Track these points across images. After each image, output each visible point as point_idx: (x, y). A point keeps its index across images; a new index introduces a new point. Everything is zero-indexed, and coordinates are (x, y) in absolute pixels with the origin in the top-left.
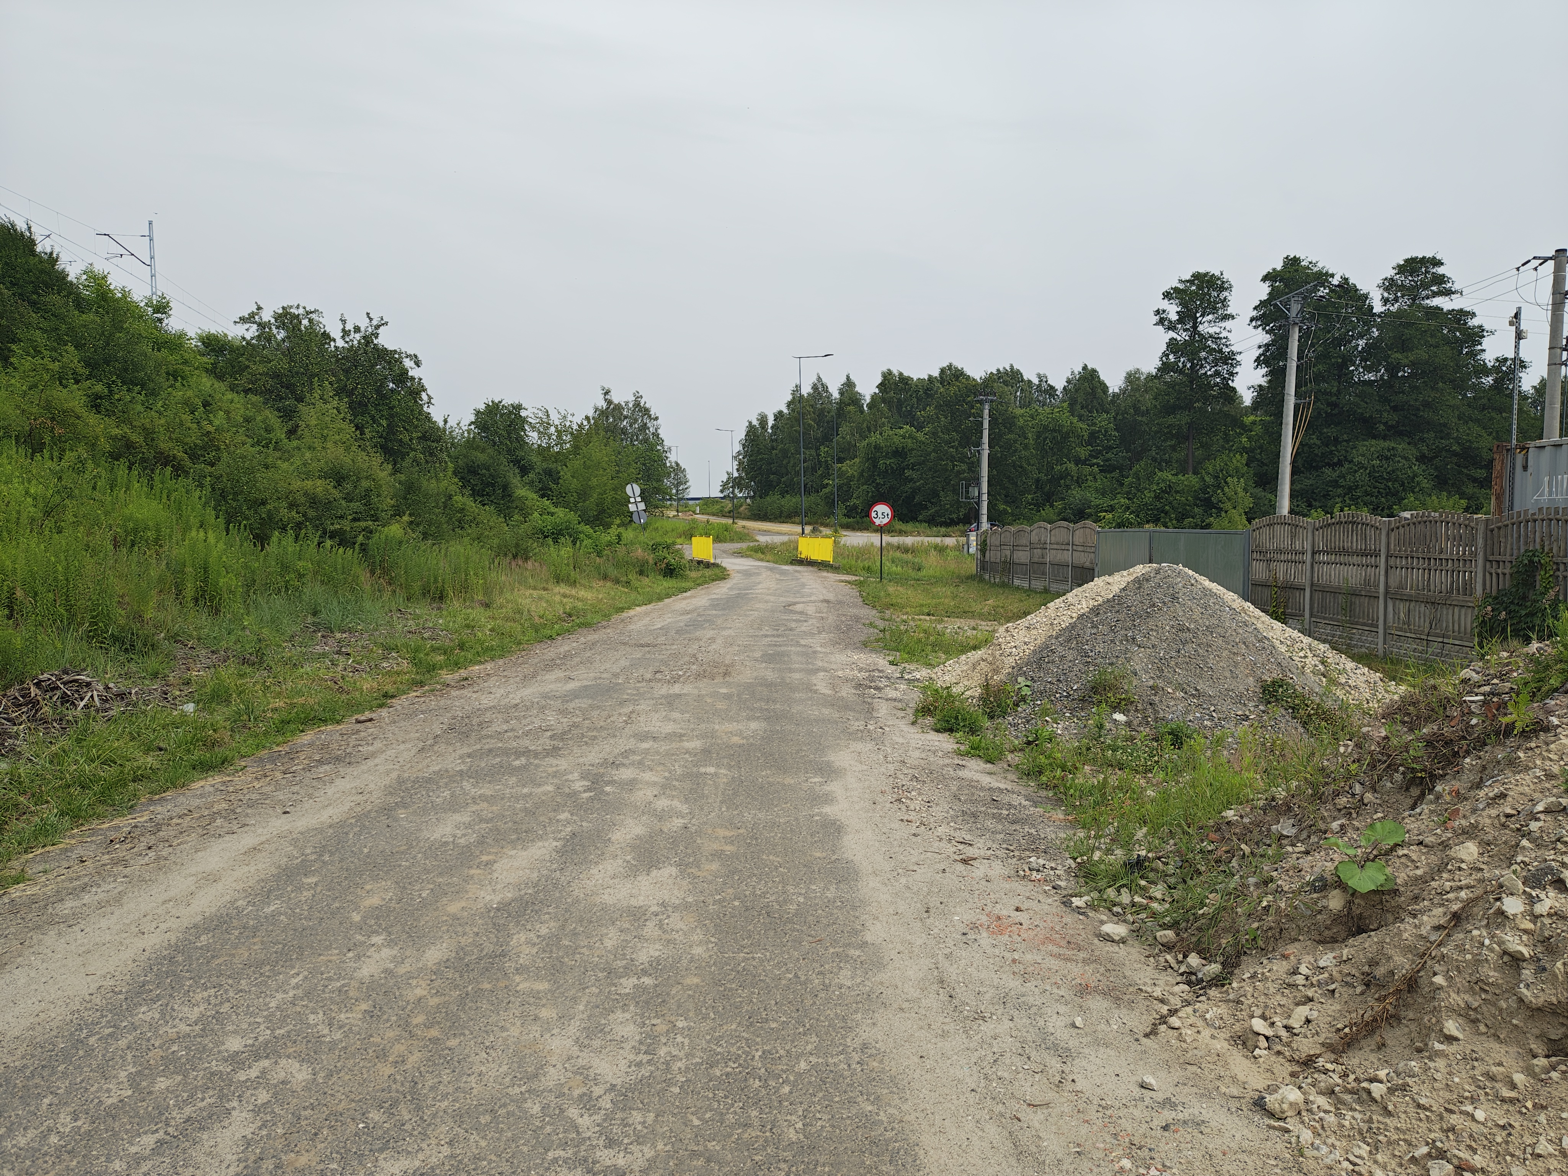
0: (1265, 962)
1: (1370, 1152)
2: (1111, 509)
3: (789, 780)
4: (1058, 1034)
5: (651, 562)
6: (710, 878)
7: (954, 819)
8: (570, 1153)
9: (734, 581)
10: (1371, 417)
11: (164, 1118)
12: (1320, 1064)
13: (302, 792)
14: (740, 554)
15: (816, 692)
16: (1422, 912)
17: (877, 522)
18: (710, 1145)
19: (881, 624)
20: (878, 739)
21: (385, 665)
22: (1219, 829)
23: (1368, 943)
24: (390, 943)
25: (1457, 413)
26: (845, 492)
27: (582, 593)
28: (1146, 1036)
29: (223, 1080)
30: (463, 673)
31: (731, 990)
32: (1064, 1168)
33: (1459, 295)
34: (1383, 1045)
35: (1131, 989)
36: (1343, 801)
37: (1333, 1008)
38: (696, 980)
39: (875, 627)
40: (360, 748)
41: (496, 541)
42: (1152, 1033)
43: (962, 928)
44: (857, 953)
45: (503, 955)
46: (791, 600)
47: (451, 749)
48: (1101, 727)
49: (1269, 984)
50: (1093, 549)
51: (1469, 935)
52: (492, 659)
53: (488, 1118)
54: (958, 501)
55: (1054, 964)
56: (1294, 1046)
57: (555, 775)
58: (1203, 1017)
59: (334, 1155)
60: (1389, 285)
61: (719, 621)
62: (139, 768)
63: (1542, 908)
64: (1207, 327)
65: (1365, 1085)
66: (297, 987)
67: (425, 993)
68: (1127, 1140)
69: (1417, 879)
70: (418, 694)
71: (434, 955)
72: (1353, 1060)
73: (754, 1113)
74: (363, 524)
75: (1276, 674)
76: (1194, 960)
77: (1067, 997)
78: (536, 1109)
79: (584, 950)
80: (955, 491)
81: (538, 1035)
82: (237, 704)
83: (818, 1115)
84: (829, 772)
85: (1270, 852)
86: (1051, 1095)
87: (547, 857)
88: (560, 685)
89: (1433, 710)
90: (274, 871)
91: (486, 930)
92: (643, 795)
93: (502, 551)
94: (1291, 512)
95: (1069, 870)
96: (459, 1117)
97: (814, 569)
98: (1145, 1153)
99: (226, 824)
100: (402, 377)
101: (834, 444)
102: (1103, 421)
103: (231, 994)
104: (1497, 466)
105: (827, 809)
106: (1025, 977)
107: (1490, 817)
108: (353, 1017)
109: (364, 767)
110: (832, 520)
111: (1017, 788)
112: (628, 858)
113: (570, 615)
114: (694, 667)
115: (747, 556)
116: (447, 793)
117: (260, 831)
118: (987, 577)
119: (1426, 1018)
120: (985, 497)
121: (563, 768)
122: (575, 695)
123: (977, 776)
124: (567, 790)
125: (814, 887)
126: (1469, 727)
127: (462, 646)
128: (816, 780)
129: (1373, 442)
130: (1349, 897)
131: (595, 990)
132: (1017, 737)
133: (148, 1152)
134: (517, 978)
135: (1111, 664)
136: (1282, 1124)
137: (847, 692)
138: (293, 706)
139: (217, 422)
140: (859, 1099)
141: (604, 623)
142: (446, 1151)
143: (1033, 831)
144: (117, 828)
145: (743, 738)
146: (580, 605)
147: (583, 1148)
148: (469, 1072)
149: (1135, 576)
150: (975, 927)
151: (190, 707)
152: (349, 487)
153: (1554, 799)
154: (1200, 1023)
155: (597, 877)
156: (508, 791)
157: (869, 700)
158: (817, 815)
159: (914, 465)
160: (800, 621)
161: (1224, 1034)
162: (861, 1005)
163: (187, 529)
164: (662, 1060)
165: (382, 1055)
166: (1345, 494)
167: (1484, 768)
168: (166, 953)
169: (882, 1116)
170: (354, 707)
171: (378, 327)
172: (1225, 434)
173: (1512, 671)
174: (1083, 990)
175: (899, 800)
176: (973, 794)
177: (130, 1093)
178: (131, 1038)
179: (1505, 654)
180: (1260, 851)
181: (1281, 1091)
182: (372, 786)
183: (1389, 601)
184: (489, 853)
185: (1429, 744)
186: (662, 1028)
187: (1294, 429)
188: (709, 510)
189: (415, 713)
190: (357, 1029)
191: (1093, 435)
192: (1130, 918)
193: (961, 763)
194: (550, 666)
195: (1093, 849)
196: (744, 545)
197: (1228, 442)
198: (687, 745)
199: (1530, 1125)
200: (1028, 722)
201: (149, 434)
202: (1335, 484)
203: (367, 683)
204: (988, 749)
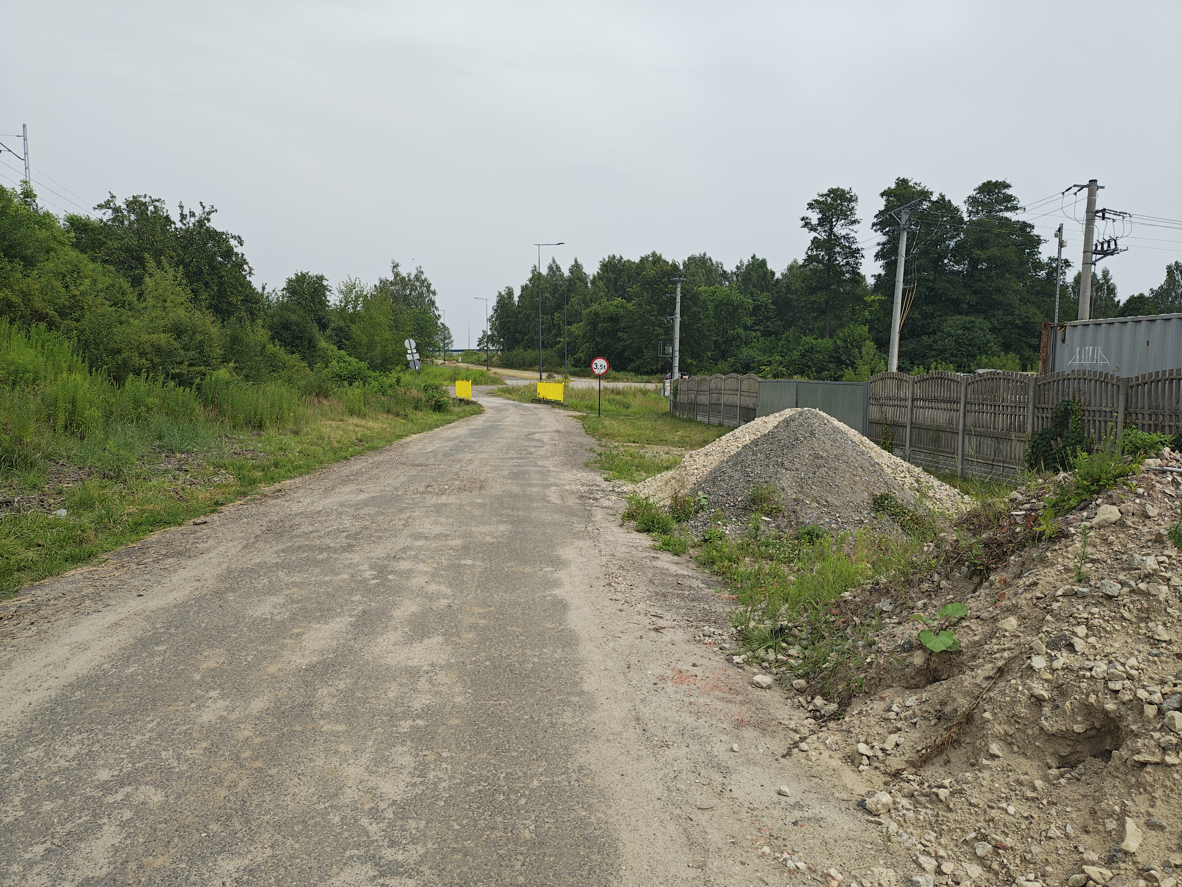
0: (869, 702)
1: (936, 837)
2: (770, 364)
3: (528, 570)
4: (721, 756)
5: (424, 399)
6: (468, 644)
7: (650, 598)
8: (362, 852)
9: (488, 415)
10: (958, 298)
11: (50, 832)
12: (905, 776)
13: (153, 579)
14: (492, 394)
15: (549, 502)
16: (978, 667)
17: (597, 372)
18: (466, 844)
19: (599, 450)
20: (594, 538)
21: (216, 479)
22: (839, 606)
23: (939, 689)
24: (223, 697)
25: (1019, 296)
26: (572, 348)
27: (370, 424)
28: (784, 756)
29: (96, 803)
30: (277, 486)
31: (482, 728)
32: (723, 854)
33: (1022, 211)
34: (948, 761)
35: (774, 723)
36: (925, 586)
37: (914, 735)
38: (457, 722)
39: (594, 452)
40: (198, 545)
41: (303, 382)
42: (788, 754)
43: (654, 680)
44: (577, 699)
45: (311, 704)
46: (531, 430)
47: (268, 546)
48: (757, 529)
49: (871, 719)
50: (755, 395)
51: (1008, 683)
52: (300, 475)
53: (300, 827)
54: (657, 356)
55: (719, 704)
56: (887, 763)
57: (350, 566)
58: (824, 742)
59: (183, 857)
60: (972, 201)
61: (476, 447)
62: (22, 560)
63: (1058, 664)
64: (840, 229)
65: (934, 790)
66: (151, 730)
67: (251, 734)
68: (768, 833)
69: (975, 643)
70: (242, 502)
71: (257, 705)
72: (928, 772)
73: (500, 819)
74: (197, 369)
75: (884, 490)
76: (819, 701)
77: (728, 729)
78: (337, 819)
79: (373, 700)
80: (655, 349)
81: (337, 764)
82: (99, 510)
83: (546, 820)
84: (558, 563)
85: (874, 622)
86: (715, 801)
87: (344, 630)
88: (353, 496)
89: (990, 521)
90: (132, 641)
91: (297, 685)
92: (418, 581)
93: (307, 391)
94: (899, 368)
95: (731, 636)
96: (278, 827)
97: (549, 406)
98: (780, 842)
99: (93, 605)
100: (229, 253)
101: (565, 311)
102: (765, 297)
103: (100, 736)
104: (1044, 339)
105: (556, 592)
106: (698, 715)
107: (1026, 599)
108: (196, 753)
109: (201, 560)
110: (563, 369)
111: (696, 575)
112: (406, 630)
113: (361, 441)
114: (457, 482)
115: (498, 396)
116: (266, 581)
117: (119, 610)
118: (678, 414)
119: (978, 742)
120: (677, 354)
121: (356, 561)
122: (366, 503)
123: (667, 566)
124: (359, 578)
125: (545, 651)
126: (1014, 534)
127: (276, 465)
128: (548, 569)
129: (959, 317)
130: (927, 656)
131: (380, 730)
132: (697, 536)
133: (39, 858)
134: (322, 722)
135: (766, 482)
136: (877, 819)
137: (572, 501)
138: (144, 511)
139: (82, 288)
140: (577, 807)
141: (387, 447)
142: (269, 852)
143: (706, 606)
144: (6, 608)
145: (494, 538)
146: (369, 433)
147: (372, 848)
148: (286, 793)
149: (784, 417)
150: (663, 679)
151: (63, 513)
152: (186, 339)
153: (1069, 587)
154: (822, 747)
155: (382, 644)
156: (313, 579)
157: (589, 508)
158: (549, 596)
159: (624, 329)
160: (538, 447)
161: (838, 755)
162: (578, 738)
163: (58, 371)
164: (431, 781)
165: (218, 781)
166: (938, 355)
167: (1024, 563)
168: (48, 705)
169: (593, 820)
170: (192, 512)
171: (209, 213)
172: (853, 309)
173: (1045, 493)
174: (740, 724)
175: (610, 584)
176: (664, 579)
177: (23, 813)
178: (22, 771)
179: (1041, 481)
180: (867, 622)
181: (876, 796)
182: (207, 575)
183: (966, 436)
184: (299, 627)
185: (986, 545)
186: (431, 757)
187: (902, 306)
188: (469, 360)
189: (240, 517)
190: (199, 762)
191: (757, 308)
192: (774, 670)
193: (655, 555)
194: (346, 481)
195: (748, 620)
196: (495, 387)
197: (855, 315)
198: (451, 543)
199: (1045, 816)
200: (705, 524)
201: (26, 296)
202: (930, 347)
203: (202, 494)
204: (675, 545)
